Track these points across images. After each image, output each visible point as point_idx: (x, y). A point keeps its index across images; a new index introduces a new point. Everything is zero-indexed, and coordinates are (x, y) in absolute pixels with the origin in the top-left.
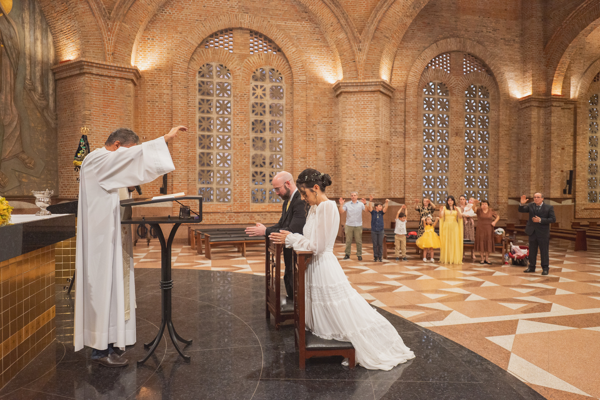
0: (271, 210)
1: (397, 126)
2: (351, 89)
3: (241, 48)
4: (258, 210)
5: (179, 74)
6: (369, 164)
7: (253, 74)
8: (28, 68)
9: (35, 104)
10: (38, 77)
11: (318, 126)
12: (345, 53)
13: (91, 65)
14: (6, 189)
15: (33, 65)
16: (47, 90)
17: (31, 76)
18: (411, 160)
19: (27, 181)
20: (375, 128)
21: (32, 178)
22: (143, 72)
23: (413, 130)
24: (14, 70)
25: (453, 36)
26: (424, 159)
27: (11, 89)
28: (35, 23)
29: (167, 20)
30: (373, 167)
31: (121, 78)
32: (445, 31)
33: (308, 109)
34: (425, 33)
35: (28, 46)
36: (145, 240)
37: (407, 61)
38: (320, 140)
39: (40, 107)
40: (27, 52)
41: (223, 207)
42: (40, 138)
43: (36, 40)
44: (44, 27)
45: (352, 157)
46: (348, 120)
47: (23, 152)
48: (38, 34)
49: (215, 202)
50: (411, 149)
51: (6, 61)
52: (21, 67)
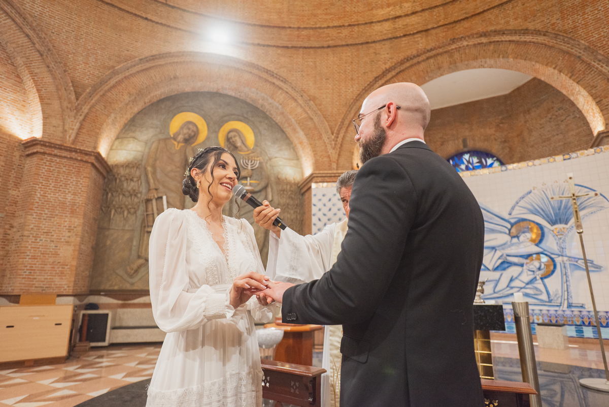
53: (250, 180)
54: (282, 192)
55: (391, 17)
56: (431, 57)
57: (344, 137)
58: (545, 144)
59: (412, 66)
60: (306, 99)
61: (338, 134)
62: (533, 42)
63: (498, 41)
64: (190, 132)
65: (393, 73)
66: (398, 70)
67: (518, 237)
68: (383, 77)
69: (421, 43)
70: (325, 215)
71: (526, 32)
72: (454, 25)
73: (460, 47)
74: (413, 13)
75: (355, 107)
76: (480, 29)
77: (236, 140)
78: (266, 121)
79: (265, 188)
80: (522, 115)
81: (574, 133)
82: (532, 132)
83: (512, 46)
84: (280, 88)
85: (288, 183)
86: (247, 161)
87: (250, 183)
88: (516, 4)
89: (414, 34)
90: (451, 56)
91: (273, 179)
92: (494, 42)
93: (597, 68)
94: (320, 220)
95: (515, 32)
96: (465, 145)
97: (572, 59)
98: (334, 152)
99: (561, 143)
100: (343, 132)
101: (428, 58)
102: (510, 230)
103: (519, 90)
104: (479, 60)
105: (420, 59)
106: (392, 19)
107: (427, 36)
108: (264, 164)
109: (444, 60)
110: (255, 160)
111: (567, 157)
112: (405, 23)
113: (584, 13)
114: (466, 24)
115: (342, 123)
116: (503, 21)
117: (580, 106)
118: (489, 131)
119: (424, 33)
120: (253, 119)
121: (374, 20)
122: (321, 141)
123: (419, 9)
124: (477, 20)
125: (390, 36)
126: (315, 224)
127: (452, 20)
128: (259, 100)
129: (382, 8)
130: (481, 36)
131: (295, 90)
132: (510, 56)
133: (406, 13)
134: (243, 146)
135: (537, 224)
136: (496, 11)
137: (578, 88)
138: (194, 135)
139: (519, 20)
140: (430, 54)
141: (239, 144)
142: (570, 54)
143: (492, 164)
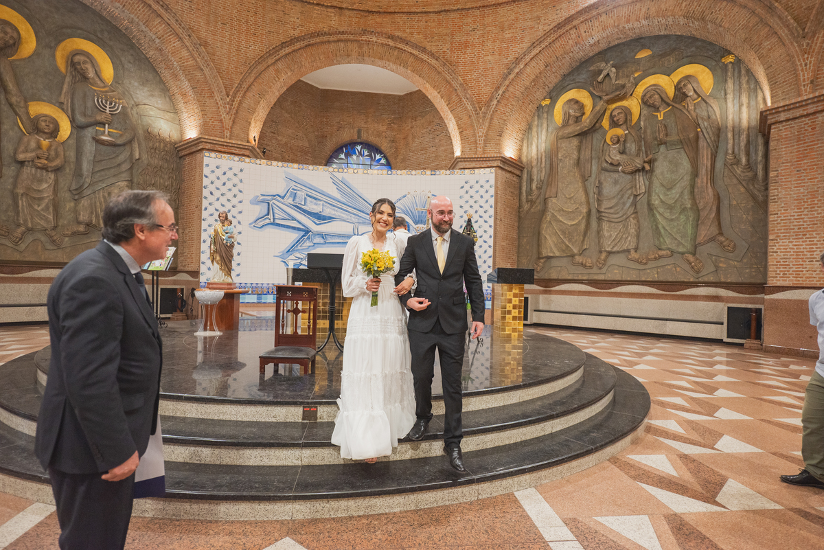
8: (731, 142)
9: (738, 179)
10: (743, 148)
14: (700, 275)
15: (737, 137)
16: (754, 158)
17: (734, 149)
19: (725, 266)
21: (731, 262)
24: (711, 150)
27: (707, 170)
28: (740, 88)
35: (730, 117)
39: (744, 180)
40: (730, 123)
42: (744, 216)
43: (741, 106)
44: (752, 86)
47: (721, 234)
48: (744, 99)
51: (702, 143)
52: (721, 145)
53: (109, 128)
54: (153, 151)
56: (342, 41)
57: (240, 103)
58: (423, 152)
59: (322, 43)
60: (195, 42)
61: (234, 97)
62: (428, 63)
63: (402, 49)
64: (7, 38)
65: (302, 44)
66: (306, 42)
69: (334, 20)
70: (218, 189)
71: (424, 50)
72: (367, 14)
73: (370, 41)
75: (255, 71)
76: (389, 29)
77: (87, 68)
78: (131, 51)
79: (130, 142)
80: (410, 120)
82: (415, 138)
83: (411, 59)
84: (159, 16)
85: (162, 140)
86: (104, 102)
87: (109, 132)
88: (421, 18)
89: (327, 6)
90: (360, 47)
91: (140, 132)
92: (399, 48)
93: (465, 104)
94: (211, 193)
95: (415, 46)
96: (359, 136)
97: (451, 89)
98: (227, 117)
99: (433, 155)
100: (240, 95)
101: (339, 41)
103: (411, 94)
104: (384, 62)
105: (331, 39)
107: (340, 15)
108: (129, 110)
109: (353, 47)
110: (116, 103)
111: (433, 173)
113: (465, 53)
114: (378, 19)
115: (240, 85)
116: (408, 31)
117: (450, 130)
118: (382, 128)
119: (337, 9)
120: (111, 43)
122: (212, 101)
124: (388, 18)
126: (205, 198)
127: (367, 8)
128: (124, 21)
130: (389, 38)
131: (180, 25)
134: (97, 79)
136: (405, 17)
137: (451, 116)
138: (14, 44)
139: (421, 36)
140: (342, 37)
141: (91, 74)
142: (451, 85)
143: (380, 160)
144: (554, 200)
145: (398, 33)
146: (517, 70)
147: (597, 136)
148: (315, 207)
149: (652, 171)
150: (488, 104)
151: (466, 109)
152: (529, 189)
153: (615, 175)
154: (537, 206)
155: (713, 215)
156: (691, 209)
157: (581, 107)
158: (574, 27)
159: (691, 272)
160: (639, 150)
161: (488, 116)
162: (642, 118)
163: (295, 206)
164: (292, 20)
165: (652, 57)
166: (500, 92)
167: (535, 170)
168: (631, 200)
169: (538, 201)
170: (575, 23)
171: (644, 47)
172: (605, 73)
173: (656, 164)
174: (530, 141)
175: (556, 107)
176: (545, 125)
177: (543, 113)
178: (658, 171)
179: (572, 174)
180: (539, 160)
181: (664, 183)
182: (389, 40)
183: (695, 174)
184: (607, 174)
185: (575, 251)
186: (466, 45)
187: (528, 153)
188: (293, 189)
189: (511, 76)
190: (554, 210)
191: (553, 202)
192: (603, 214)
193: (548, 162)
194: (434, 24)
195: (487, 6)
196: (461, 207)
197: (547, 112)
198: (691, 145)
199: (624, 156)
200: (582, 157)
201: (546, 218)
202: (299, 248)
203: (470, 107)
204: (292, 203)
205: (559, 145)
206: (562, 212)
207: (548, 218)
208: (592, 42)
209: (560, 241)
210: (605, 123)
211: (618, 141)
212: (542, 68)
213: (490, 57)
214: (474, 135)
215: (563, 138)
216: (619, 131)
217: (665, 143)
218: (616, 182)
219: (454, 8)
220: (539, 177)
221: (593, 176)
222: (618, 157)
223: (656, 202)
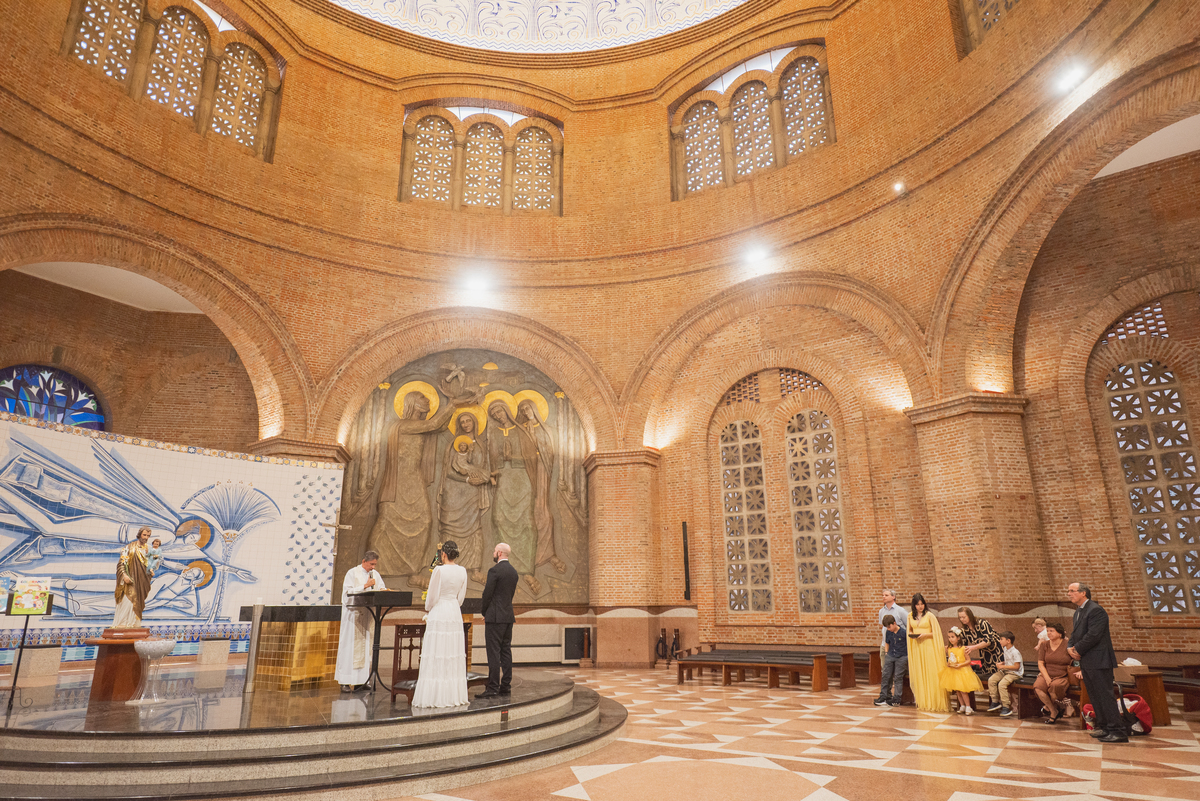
0: (832, 624)
1: (1052, 462)
2: (926, 418)
3: (770, 394)
4: (812, 624)
5: (699, 444)
6: (975, 540)
7: (788, 425)
8: (562, 469)
9: (567, 504)
10: (570, 477)
11: (893, 484)
12: (911, 365)
13: (602, 456)
14: (539, 596)
15: (566, 466)
16: (579, 488)
17: (564, 476)
18: (1096, 522)
19: (558, 587)
20: (976, 475)
21: (563, 583)
22: (663, 450)
23: (1089, 465)
24: (547, 474)
25: (1152, 270)
26: (1136, 518)
27: (544, 492)
28: (568, 422)
29: (684, 384)
30: (982, 543)
31: (633, 463)
32: (1132, 266)
33: (873, 459)
34: (1084, 284)
35: (561, 446)
36: (665, 662)
37: (1054, 342)
38: (899, 504)
39: (572, 506)
40: (561, 454)
41: (762, 617)
42: (572, 539)
43: (569, 438)
45: (945, 529)
46: (930, 467)
47: (555, 555)
48: (571, 433)
49: (751, 611)
50: (1093, 501)
51: (541, 467)
52: (555, 470)
55: (75, 128)
56: (119, 237)
62: (248, 305)
63: (211, 276)
65: (50, 223)
66: (59, 223)
67: (184, 537)
68: (30, 220)
69: (110, 206)
71: (245, 287)
72: (164, 213)
73: (163, 251)
74: (112, 150)
76: (194, 242)
80: (159, 352)
81: (221, 409)
82: (166, 382)
83: (224, 293)
88: (243, 245)
89: (103, 183)
90: (147, 255)
92: (207, 273)
93: (295, 371)
95: (234, 280)
97: (277, 347)
99: (200, 415)
101: (112, 235)
102: (177, 528)
103: (167, 314)
105: (102, 229)
106: (75, 131)
107: (121, 201)
109: (136, 254)
112: (94, 155)
114: (180, 225)
116: (223, 254)
117: (258, 394)
118: (104, 353)
119: (118, 192)
121: (44, 110)
123: (122, 150)
125: (64, 157)
127: (165, 206)
129: (64, 100)
130: (195, 255)
132: (218, 303)
133: (102, 141)
135: (210, 525)
137: (270, 377)
139: (241, 267)
140: (120, 232)
142: (277, 342)
143: (86, 402)
144: (392, 505)
145: (209, 254)
146: (365, 348)
147: (442, 439)
148: (56, 493)
149: (497, 486)
150: (326, 378)
151: (296, 377)
152: (355, 487)
153: (463, 485)
154: (365, 510)
155: (549, 537)
156: (532, 529)
157: (427, 403)
158: (432, 322)
159: (531, 594)
160: (485, 462)
161: (326, 392)
162: (489, 431)
163: (19, 489)
164: (39, 183)
165: (498, 372)
166: (343, 367)
167: (365, 465)
168: (476, 515)
169: (368, 504)
170: (433, 318)
171: (491, 360)
172: (454, 374)
173: (501, 479)
174: (360, 428)
175: (397, 395)
176: (382, 413)
177: (380, 397)
178: (503, 487)
179: (414, 476)
180: (372, 453)
181: (509, 501)
182: (195, 259)
183: (535, 495)
184: (453, 482)
185: (414, 569)
186: (303, 298)
187: (357, 441)
188: (21, 460)
189: (359, 353)
190: (390, 517)
191: (389, 509)
192: (448, 528)
193: (384, 457)
194: (260, 258)
195: (333, 262)
196: (295, 509)
197: (386, 398)
198: (531, 466)
199: (472, 467)
200: (424, 459)
201: (380, 526)
202: (13, 562)
203: (301, 376)
204: (15, 483)
205: (401, 440)
206: (400, 521)
207: (383, 527)
208: (447, 341)
209: (395, 556)
210: (452, 427)
211: (467, 448)
212: (395, 353)
213: (332, 322)
214: (304, 412)
215: (406, 433)
216: (468, 440)
217: (510, 461)
218: (462, 493)
219: (291, 249)
220: (370, 473)
221: (437, 482)
222: (466, 467)
223: (500, 518)
